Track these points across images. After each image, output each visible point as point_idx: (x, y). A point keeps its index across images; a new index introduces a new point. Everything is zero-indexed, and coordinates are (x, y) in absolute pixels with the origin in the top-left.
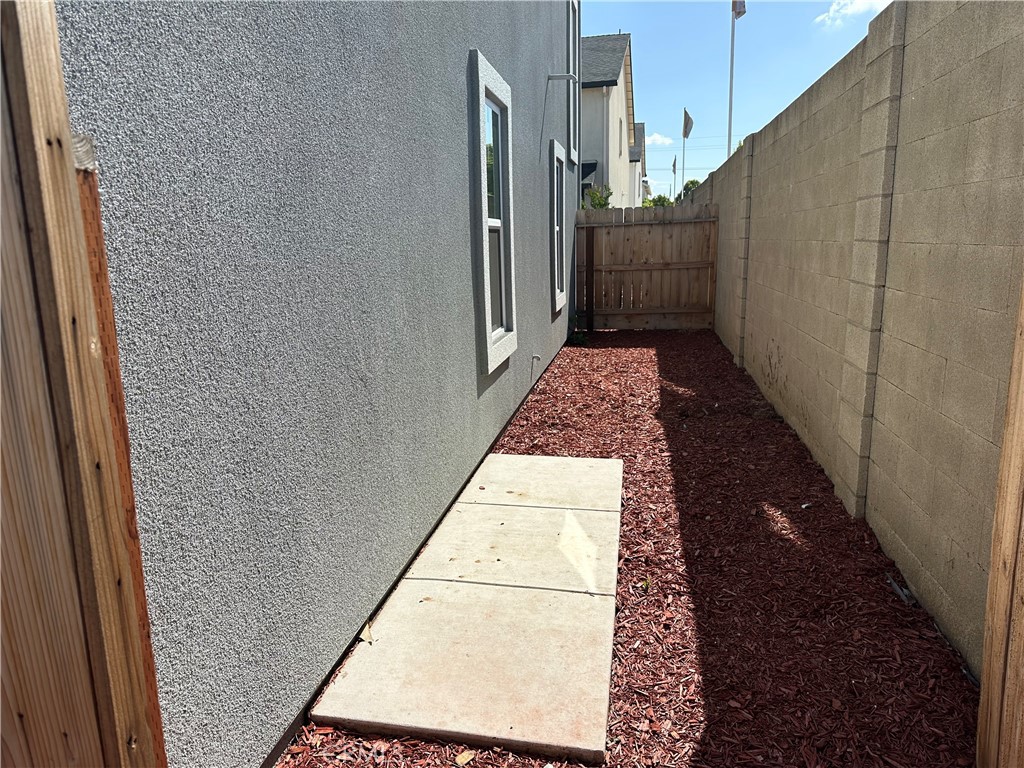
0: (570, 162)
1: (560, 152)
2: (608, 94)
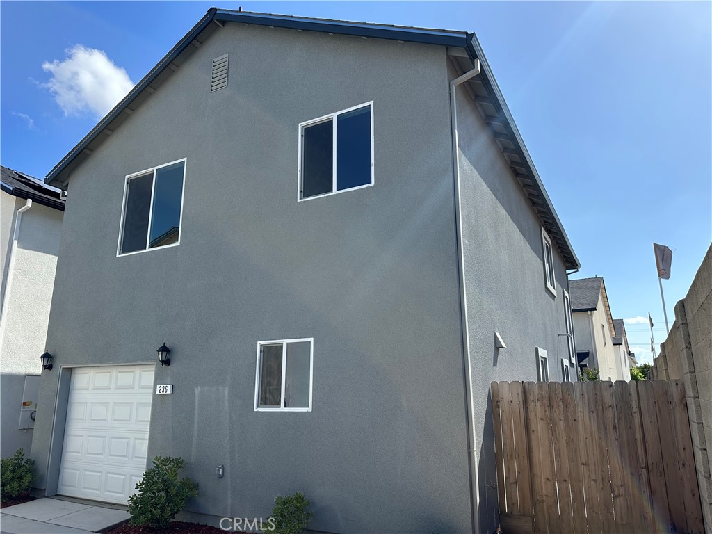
0: (572, 364)
1: (566, 362)
2: (591, 315)
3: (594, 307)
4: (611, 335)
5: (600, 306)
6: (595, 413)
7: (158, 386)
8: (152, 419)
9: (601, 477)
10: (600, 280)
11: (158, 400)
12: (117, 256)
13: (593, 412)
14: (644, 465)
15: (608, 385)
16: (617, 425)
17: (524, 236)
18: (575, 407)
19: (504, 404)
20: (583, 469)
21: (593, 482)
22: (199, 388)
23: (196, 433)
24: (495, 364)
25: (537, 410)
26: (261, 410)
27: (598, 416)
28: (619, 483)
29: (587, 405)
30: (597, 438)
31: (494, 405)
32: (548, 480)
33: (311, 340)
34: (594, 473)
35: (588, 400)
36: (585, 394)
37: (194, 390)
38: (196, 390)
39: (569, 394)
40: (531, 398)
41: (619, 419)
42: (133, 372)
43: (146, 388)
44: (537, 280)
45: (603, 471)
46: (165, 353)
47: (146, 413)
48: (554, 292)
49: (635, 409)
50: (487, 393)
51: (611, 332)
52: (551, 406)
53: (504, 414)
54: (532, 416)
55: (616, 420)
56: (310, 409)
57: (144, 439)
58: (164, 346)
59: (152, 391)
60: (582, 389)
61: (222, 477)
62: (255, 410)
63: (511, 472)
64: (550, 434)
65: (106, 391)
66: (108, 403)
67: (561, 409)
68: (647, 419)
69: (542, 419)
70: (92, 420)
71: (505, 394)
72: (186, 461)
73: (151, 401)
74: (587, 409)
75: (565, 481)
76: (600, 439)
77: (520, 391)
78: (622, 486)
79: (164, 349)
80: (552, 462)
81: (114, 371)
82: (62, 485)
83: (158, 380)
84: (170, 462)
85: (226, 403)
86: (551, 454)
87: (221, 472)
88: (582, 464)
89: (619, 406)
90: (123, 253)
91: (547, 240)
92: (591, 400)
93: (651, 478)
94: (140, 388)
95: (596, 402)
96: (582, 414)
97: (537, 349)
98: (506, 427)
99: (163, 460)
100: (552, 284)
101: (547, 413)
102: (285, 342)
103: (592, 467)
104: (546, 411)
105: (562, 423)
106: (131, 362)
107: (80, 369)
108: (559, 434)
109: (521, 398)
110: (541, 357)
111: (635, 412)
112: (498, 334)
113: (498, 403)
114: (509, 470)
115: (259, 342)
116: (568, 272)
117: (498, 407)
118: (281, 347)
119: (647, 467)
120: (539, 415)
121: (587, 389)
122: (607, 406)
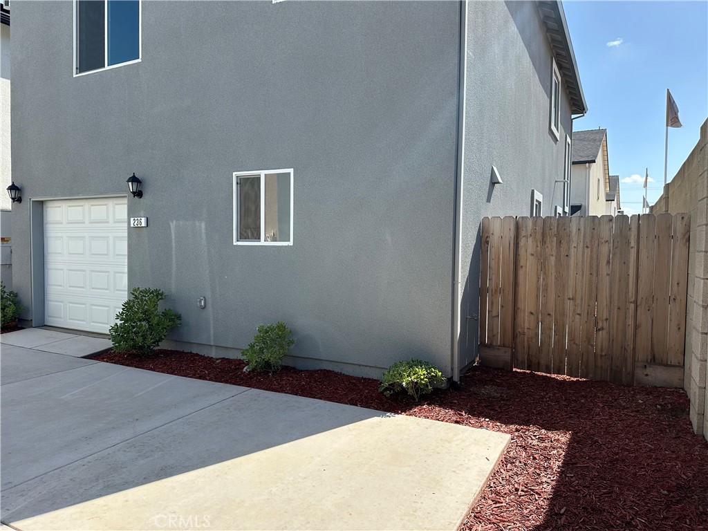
0: (565, 211)
1: (560, 210)
2: (589, 167)
3: (594, 159)
4: (605, 190)
5: (599, 159)
6: (589, 249)
7: (132, 219)
8: (129, 252)
9: (586, 312)
10: (603, 132)
11: (133, 232)
12: (74, 76)
13: (587, 247)
14: (633, 300)
15: (608, 219)
16: (611, 261)
17: (533, 64)
18: (569, 242)
19: (495, 240)
20: (569, 305)
21: (578, 316)
22: (174, 222)
23: (174, 266)
24: (489, 200)
25: (528, 246)
26: (240, 243)
27: (592, 252)
28: (605, 317)
29: (582, 241)
30: (588, 273)
31: (483, 240)
32: (532, 313)
33: (291, 171)
34: (579, 307)
35: (584, 236)
36: (582, 229)
37: (169, 224)
38: (171, 224)
39: (565, 229)
40: (523, 233)
41: (614, 255)
42: (106, 205)
43: (121, 222)
44: (541, 119)
45: (589, 306)
46: (135, 184)
47: (123, 247)
48: (558, 135)
49: (633, 243)
50: (477, 228)
51: (606, 187)
52: (543, 242)
53: (493, 249)
54: (522, 252)
55: (611, 256)
56: (291, 243)
57: (123, 273)
58: (134, 176)
59: (126, 225)
60: (579, 224)
61: (204, 308)
62: (235, 244)
63: (495, 307)
64: (540, 269)
65: (81, 225)
66: (84, 237)
67: (554, 244)
68: (643, 254)
69: (532, 255)
70: (70, 254)
71: (496, 230)
72: (166, 293)
73: (126, 235)
74: (582, 244)
75: (549, 314)
76: (591, 274)
77: (512, 227)
78: (607, 319)
79: (134, 179)
80: (537, 296)
81: (87, 204)
82: (49, 316)
83: (132, 213)
84: (150, 294)
85: (204, 236)
86: (538, 289)
87: (203, 304)
88: (569, 299)
89: (616, 241)
90: (80, 72)
91: (557, 77)
92: (587, 235)
93: (639, 312)
94: (115, 222)
95: (593, 237)
96: (576, 249)
97: (533, 192)
98: (493, 262)
99: (141, 291)
100: (556, 126)
101: (539, 248)
102: (263, 173)
103: (579, 301)
104: (537, 246)
105: (553, 259)
106: (102, 194)
107: (51, 202)
108: (548, 269)
109: (512, 234)
110: (537, 201)
111: (632, 248)
112: (495, 169)
113: (488, 239)
114: (492, 304)
115: (234, 173)
116: (573, 116)
117: (487, 243)
118: (259, 179)
119: (636, 302)
120: (530, 251)
121: (585, 224)
122: (603, 241)
